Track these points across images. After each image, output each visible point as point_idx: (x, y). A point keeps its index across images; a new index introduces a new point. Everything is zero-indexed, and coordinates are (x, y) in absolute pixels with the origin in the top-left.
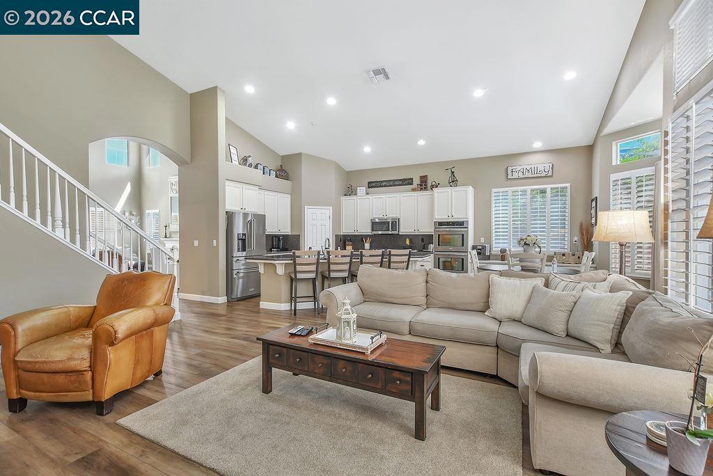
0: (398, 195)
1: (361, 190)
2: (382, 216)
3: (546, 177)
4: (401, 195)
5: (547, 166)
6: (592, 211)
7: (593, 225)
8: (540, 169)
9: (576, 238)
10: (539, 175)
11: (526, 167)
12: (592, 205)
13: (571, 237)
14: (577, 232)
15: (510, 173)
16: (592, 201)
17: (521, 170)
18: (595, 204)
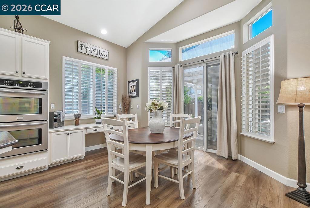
3: (105, 59)
5: (106, 51)
6: (130, 88)
7: (132, 97)
8: (102, 52)
9: (120, 105)
10: (101, 57)
11: (92, 46)
12: (131, 84)
13: (118, 105)
14: (121, 102)
15: (79, 46)
16: (129, 82)
17: (89, 48)
18: (135, 84)
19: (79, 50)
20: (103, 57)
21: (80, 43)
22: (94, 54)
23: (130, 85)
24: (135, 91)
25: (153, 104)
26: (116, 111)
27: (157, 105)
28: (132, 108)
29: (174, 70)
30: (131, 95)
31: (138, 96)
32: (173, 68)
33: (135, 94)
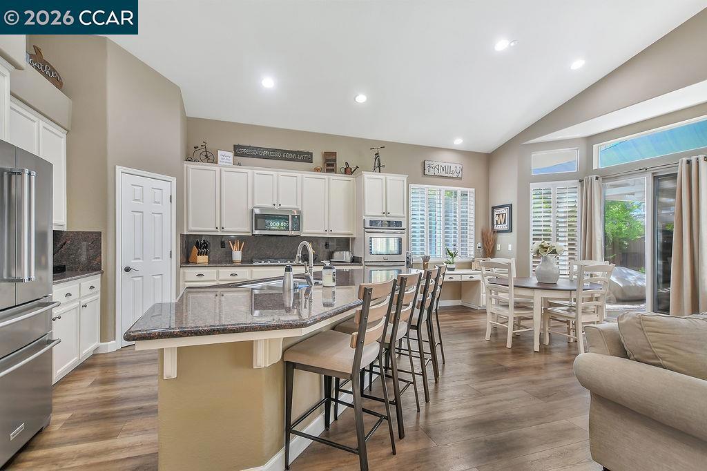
0: (298, 174)
1: (226, 157)
2: (271, 206)
3: (457, 178)
4: (305, 175)
5: (458, 166)
6: (496, 218)
7: (499, 232)
8: (453, 168)
9: (479, 245)
10: (452, 176)
11: (441, 164)
12: (497, 212)
13: (476, 243)
14: (480, 238)
15: (426, 168)
16: (493, 208)
17: (437, 167)
18: (506, 211)
19: (426, 172)
20: (455, 175)
21: (427, 163)
22: (443, 174)
23: (495, 213)
24: (504, 223)
25: (542, 246)
26: (472, 253)
27: (547, 248)
28: (498, 249)
29: (582, 186)
30: (496, 228)
31: (510, 230)
32: (580, 181)
33: (505, 227)
